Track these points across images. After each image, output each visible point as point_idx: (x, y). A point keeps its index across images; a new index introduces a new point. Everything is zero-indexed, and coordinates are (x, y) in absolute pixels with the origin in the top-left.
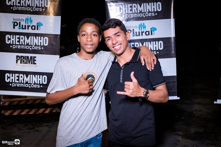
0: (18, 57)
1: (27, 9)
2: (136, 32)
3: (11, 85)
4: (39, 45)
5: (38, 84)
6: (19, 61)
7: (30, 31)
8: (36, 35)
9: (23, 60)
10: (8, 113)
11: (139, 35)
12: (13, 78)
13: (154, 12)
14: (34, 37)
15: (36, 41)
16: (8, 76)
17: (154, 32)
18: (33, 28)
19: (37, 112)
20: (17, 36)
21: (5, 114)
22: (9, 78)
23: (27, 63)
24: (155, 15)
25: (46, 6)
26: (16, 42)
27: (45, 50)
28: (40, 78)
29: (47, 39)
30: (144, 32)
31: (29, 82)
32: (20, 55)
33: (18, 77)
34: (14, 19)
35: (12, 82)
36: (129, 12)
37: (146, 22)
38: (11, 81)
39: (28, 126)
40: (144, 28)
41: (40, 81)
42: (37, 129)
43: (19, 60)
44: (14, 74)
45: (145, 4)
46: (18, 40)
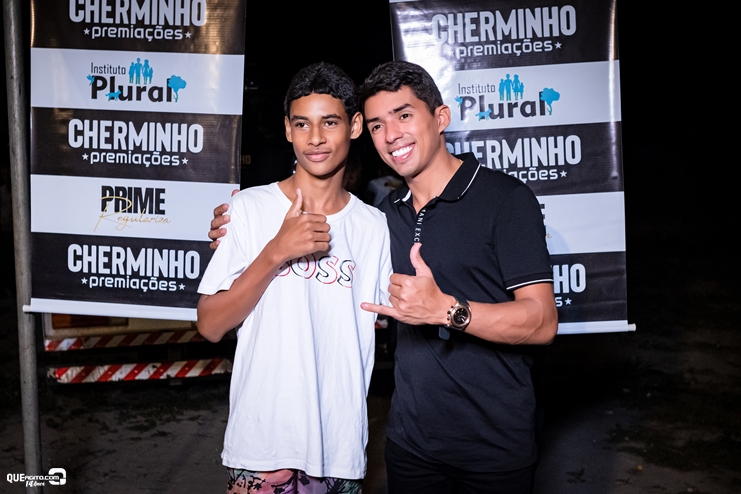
0: (108, 192)
1: (135, 34)
2: (491, 106)
3: (84, 281)
4: (175, 150)
5: (172, 279)
6: (111, 205)
7: (145, 105)
8: (164, 118)
9: (124, 202)
10: (67, 376)
11: (501, 115)
12: (93, 259)
13: (551, 38)
14: (159, 125)
15: (165, 137)
16: (75, 251)
17: (549, 104)
18: (156, 94)
19: (161, 374)
20: (105, 123)
21: (59, 378)
22: (80, 258)
23: (136, 211)
24: (554, 47)
25: (196, 23)
26: (102, 140)
27: (194, 168)
28: (176, 260)
29: (200, 129)
30: (516, 105)
31: (142, 274)
32: (114, 183)
33: (108, 255)
34: (94, 68)
35: (90, 274)
37: (525, 74)
38: (86, 270)
39: (132, 420)
40: (516, 91)
41: (176, 268)
42: (160, 428)
43: (111, 200)
44: (94, 248)
45: (521, 11)
46: (108, 135)
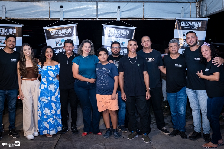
1: (5, 34)
11: (62, 45)
13: (68, 33)
29: (16, 48)
36: (56, 34)
